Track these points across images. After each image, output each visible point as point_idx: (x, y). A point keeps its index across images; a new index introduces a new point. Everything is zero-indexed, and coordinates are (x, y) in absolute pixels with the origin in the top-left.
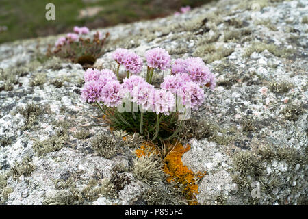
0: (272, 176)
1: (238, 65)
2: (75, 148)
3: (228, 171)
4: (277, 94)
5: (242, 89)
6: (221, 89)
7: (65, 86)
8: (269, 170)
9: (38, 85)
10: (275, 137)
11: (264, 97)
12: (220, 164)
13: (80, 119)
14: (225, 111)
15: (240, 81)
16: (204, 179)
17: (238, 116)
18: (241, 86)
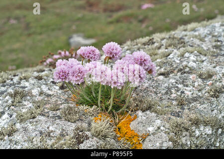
0: (200, 137)
1: (174, 61)
2: (48, 117)
3: (166, 133)
4: (203, 79)
5: (177, 77)
6: (161, 77)
7: (45, 79)
8: (197, 133)
9: (25, 79)
10: (202, 109)
11: (193, 82)
12: (159, 128)
13: (54, 99)
14: (164, 92)
15: (176, 72)
16: (147, 139)
17: (173, 95)
18: (177, 75)
